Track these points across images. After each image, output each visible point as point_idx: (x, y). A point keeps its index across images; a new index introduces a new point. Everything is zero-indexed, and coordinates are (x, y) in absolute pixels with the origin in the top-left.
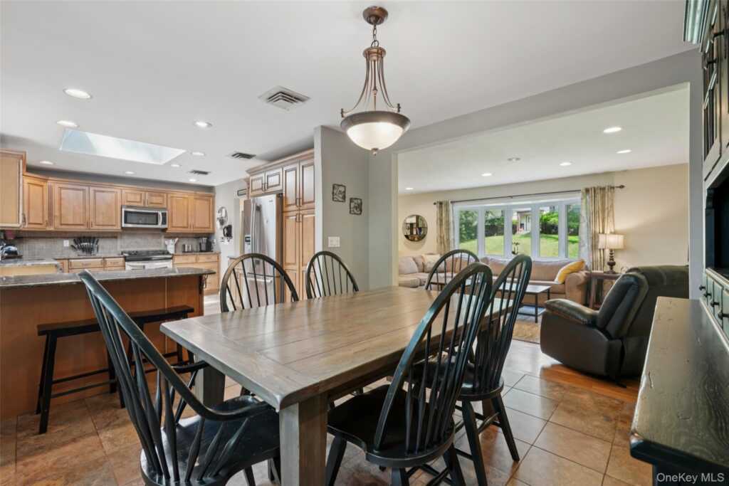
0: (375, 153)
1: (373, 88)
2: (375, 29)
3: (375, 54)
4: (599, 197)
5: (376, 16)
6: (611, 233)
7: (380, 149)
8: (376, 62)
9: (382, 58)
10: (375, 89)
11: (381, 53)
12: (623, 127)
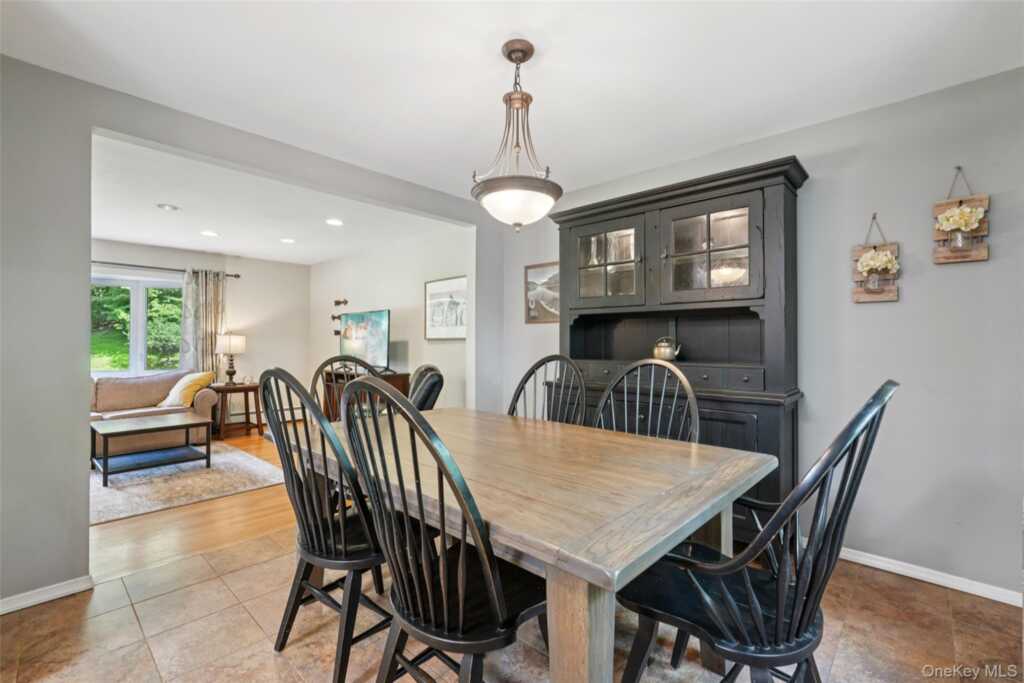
0: (518, 229)
1: (515, 144)
2: (518, 68)
3: (518, 101)
4: (211, 286)
5: (519, 52)
6: (226, 334)
7: (524, 223)
8: (520, 111)
9: (528, 105)
10: (518, 145)
11: (527, 100)
12: (343, 222)
